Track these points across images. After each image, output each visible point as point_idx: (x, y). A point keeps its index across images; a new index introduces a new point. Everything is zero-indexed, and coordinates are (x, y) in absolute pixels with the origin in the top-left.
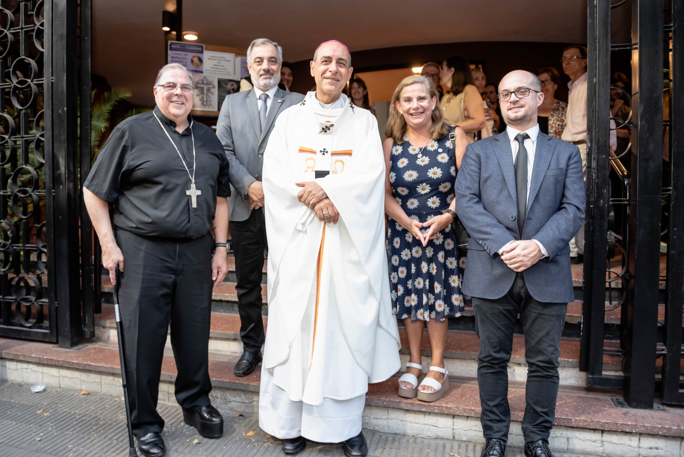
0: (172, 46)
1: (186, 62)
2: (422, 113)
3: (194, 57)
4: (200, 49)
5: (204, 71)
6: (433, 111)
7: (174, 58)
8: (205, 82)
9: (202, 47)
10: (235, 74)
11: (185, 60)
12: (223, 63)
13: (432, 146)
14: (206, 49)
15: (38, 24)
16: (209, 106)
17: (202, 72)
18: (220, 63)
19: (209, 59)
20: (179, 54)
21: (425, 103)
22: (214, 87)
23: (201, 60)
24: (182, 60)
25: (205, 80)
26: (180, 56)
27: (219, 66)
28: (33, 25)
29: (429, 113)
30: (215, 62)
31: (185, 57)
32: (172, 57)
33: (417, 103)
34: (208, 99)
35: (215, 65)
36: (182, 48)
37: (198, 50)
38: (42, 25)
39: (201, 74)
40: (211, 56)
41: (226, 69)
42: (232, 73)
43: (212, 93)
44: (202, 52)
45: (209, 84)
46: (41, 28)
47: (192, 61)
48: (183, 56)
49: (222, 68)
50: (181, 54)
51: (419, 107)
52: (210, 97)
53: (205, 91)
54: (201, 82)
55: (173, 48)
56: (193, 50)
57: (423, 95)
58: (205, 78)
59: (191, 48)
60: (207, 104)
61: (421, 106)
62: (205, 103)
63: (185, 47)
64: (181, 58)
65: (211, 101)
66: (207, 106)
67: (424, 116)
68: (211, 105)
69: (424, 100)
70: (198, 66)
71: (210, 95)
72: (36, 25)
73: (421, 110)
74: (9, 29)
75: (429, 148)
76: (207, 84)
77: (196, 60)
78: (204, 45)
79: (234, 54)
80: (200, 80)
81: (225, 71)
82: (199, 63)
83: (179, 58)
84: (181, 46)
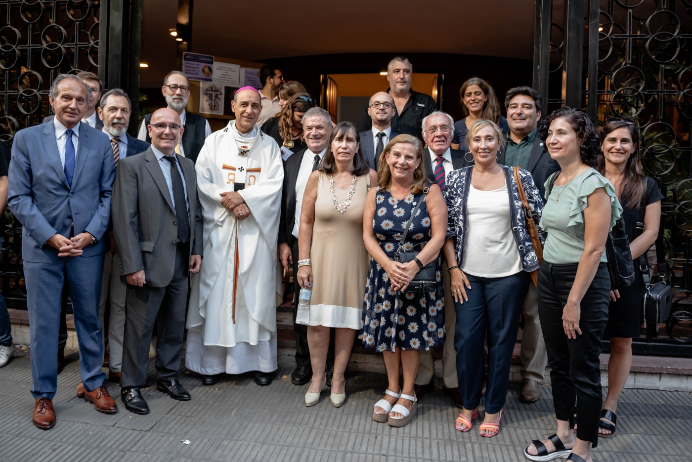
0: (187, 57)
1: (198, 71)
2: (406, 169)
3: (205, 67)
4: (211, 60)
5: (213, 79)
6: (416, 170)
7: (188, 67)
8: (214, 89)
9: (212, 58)
10: (239, 83)
11: (197, 70)
12: (230, 73)
13: (409, 199)
14: (216, 61)
15: (92, 43)
16: (216, 111)
17: (211, 80)
18: (227, 73)
19: (218, 69)
20: (192, 64)
21: (410, 162)
22: (221, 94)
23: (211, 70)
24: (195, 69)
25: (214, 87)
26: (193, 66)
27: (226, 75)
28: (87, 43)
29: (412, 171)
30: (223, 72)
31: (198, 66)
32: (186, 66)
33: (404, 160)
34: (216, 104)
35: (223, 75)
36: (195, 58)
37: (209, 61)
38: (97, 44)
39: (210, 82)
40: (220, 67)
41: (232, 79)
42: (237, 82)
43: (219, 99)
44: (212, 63)
45: (217, 91)
46: (96, 46)
47: (203, 71)
48: (195, 66)
49: (229, 77)
50: (194, 64)
51: (405, 164)
52: (217, 102)
53: (213, 98)
54: (210, 89)
55: (187, 58)
56: (204, 61)
57: (411, 154)
58: (214, 85)
59: (203, 59)
60: (214, 109)
61: (407, 163)
62: (213, 108)
63: (198, 57)
64: (194, 68)
65: (218, 106)
66: (214, 111)
67: (407, 172)
68: (218, 109)
69: (411, 159)
70: (208, 75)
71: (218, 100)
72: (90, 43)
73: (405, 167)
74: (64, 43)
75: (407, 201)
76: (215, 91)
77: (207, 70)
78: (214, 57)
79: (239, 66)
80: (209, 87)
81: (231, 80)
82: (209, 72)
83: (192, 67)
84: (194, 57)
